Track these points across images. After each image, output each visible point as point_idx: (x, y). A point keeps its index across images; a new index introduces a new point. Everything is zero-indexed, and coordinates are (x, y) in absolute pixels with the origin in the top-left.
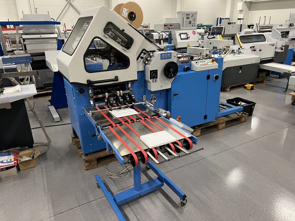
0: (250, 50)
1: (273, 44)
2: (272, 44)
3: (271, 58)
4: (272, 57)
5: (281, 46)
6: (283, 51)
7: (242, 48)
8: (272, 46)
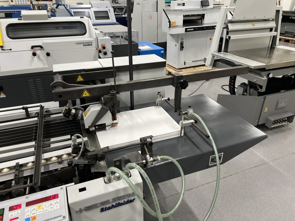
7: (5, 50)
8: (85, 45)
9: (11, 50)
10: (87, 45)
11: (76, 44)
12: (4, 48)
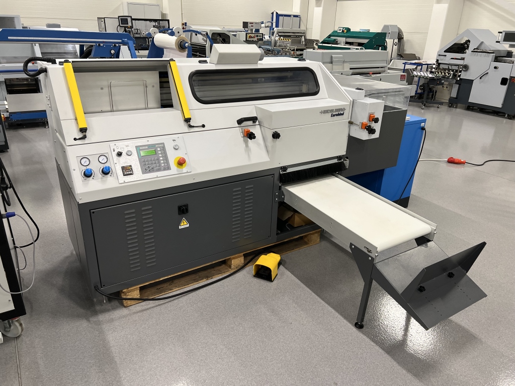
0: (238, 132)
1: (337, 110)
2: (332, 111)
3: (336, 161)
4: (339, 158)
5: (365, 120)
6: (376, 135)
7: (193, 127)
8: (334, 116)
9: (203, 126)
10: (337, 115)
11: (321, 113)
12: (192, 124)
